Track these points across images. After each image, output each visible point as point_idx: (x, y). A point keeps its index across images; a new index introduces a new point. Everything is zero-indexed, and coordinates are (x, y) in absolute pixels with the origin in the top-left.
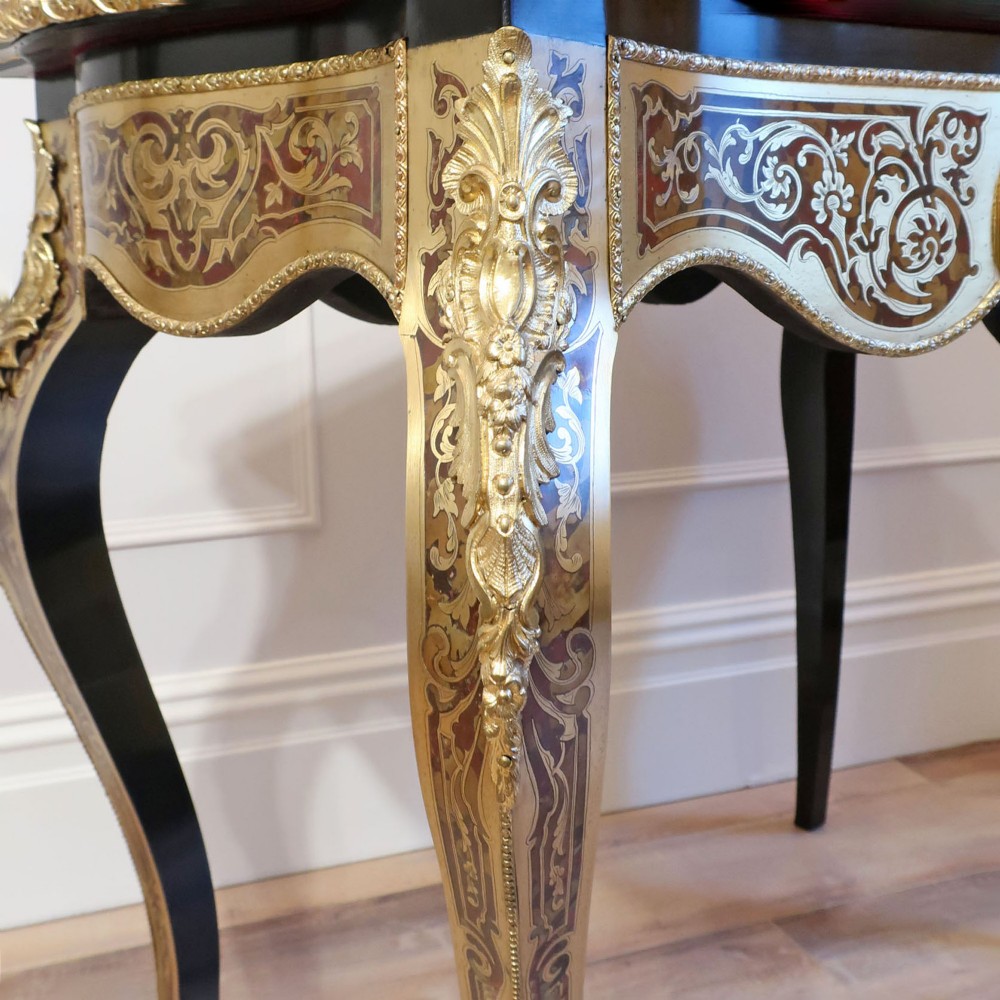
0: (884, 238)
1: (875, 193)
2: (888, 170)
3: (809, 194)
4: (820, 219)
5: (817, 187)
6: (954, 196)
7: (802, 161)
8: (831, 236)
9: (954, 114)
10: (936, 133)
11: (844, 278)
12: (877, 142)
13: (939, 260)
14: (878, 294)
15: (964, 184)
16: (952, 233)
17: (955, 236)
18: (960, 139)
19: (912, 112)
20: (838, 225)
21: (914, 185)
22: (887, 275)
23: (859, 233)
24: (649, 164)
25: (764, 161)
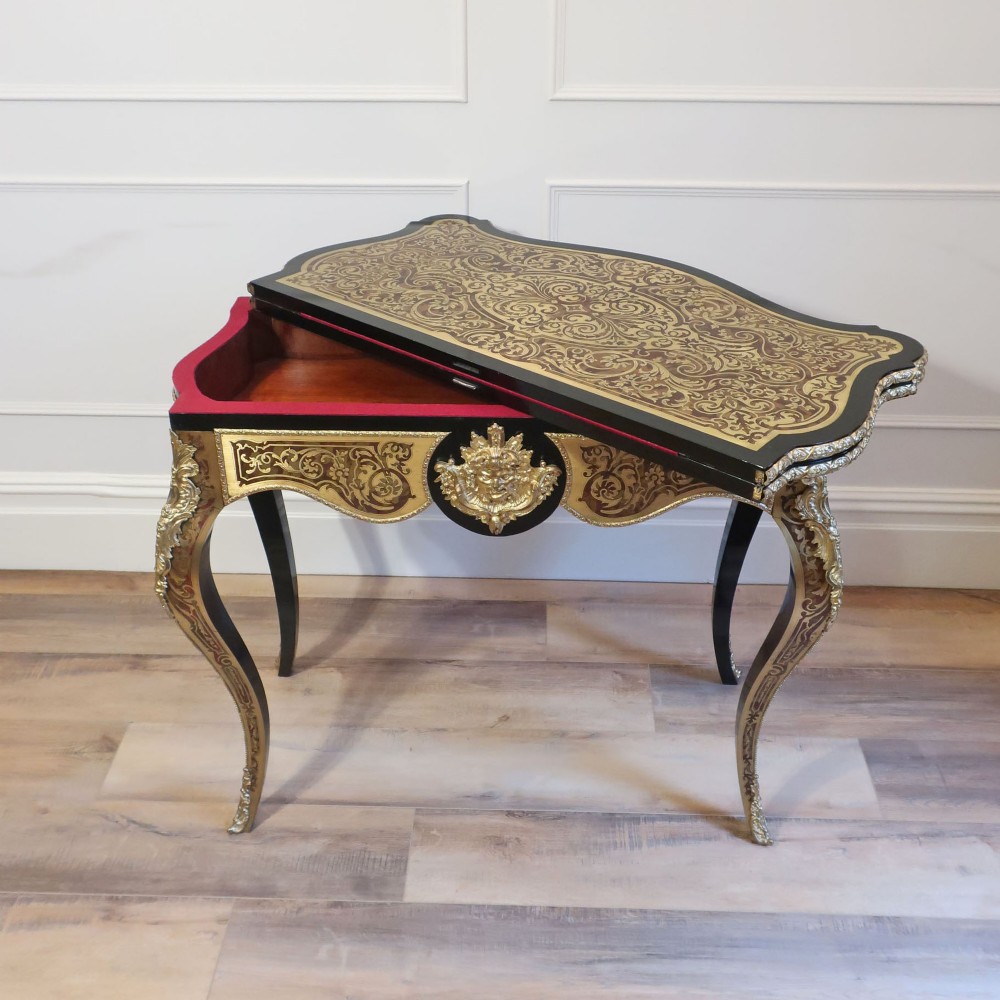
0: (367, 486)
1: (359, 471)
2: (365, 463)
3: (327, 471)
4: (334, 479)
5: (331, 469)
6: (399, 472)
7: (323, 461)
8: (341, 484)
9: (395, 444)
10: (388, 451)
11: (349, 498)
12: (357, 453)
13: (395, 493)
14: (366, 503)
15: (404, 468)
16: (400, 484)
17: (402, 485)
18: (400, 453)
19: (375, 445)
20: (343, 481)
21: (379, 468)
22: (370, 497)
23: (354, 483)
24: (242, 462)
25: (304, 460)
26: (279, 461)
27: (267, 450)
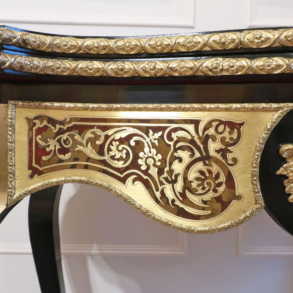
0: (180, 179)
1: (174, 158)
2: (181, 148)
3: (136, 157)
4: (144, 168)
5: (141, 154)
6: (224, 161)
7: (132, 143)
8: (150, 176)
9: (221, 122)
10: (211, 131)
11: (158, 194)
12: (174, 135)
13: (215, 191)
14: (177, 203)
15: (229, 156)
16: (223, 178)
17: (225, 180)
18: (226, 134)
19: (196, 123)
20: (153, 171)
21: (197, 155)
22: (183, 195)
23: (165, 175)
24: (37, 144)
25: (111, 143)
26: (81, 144)
27: (69, 129)
